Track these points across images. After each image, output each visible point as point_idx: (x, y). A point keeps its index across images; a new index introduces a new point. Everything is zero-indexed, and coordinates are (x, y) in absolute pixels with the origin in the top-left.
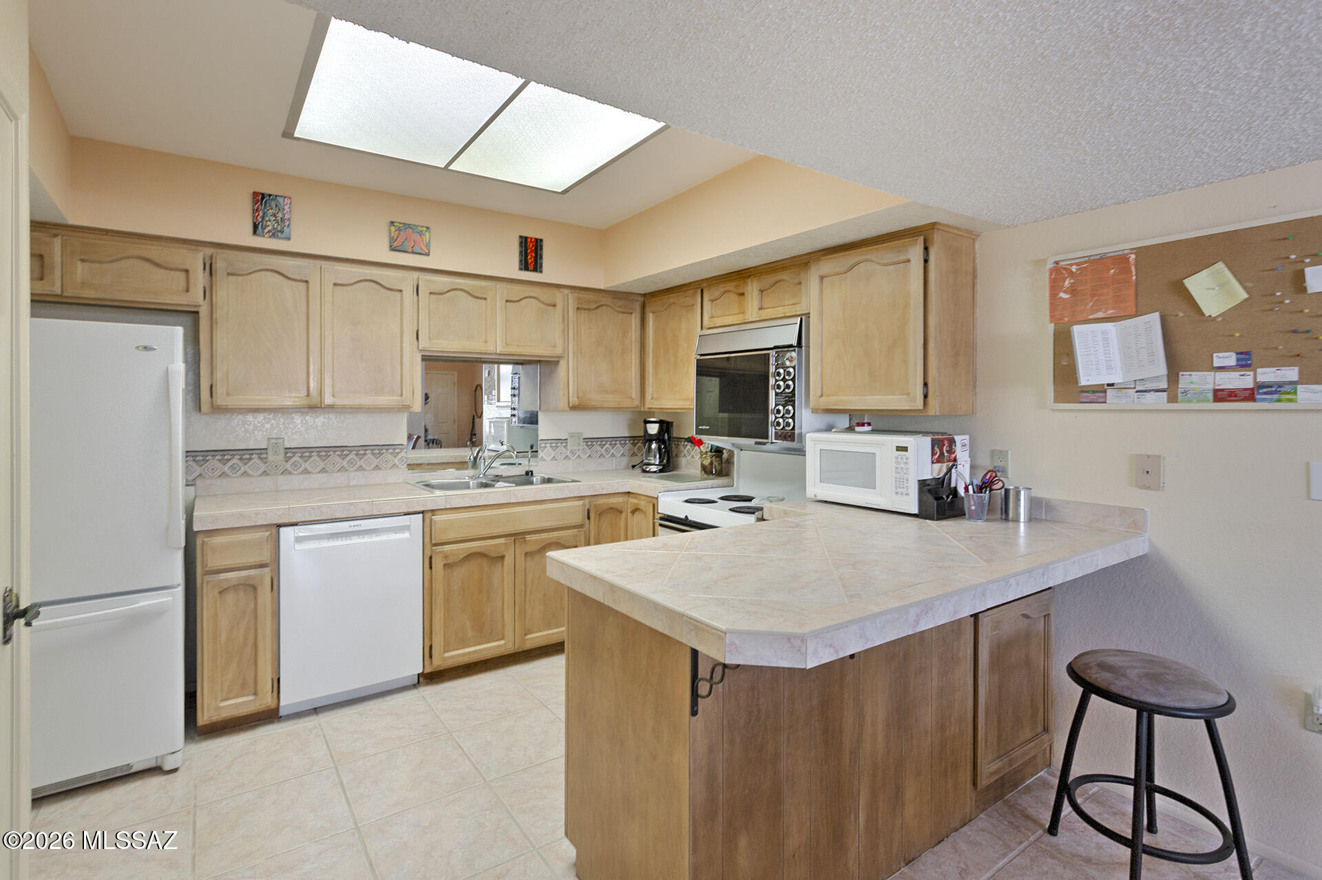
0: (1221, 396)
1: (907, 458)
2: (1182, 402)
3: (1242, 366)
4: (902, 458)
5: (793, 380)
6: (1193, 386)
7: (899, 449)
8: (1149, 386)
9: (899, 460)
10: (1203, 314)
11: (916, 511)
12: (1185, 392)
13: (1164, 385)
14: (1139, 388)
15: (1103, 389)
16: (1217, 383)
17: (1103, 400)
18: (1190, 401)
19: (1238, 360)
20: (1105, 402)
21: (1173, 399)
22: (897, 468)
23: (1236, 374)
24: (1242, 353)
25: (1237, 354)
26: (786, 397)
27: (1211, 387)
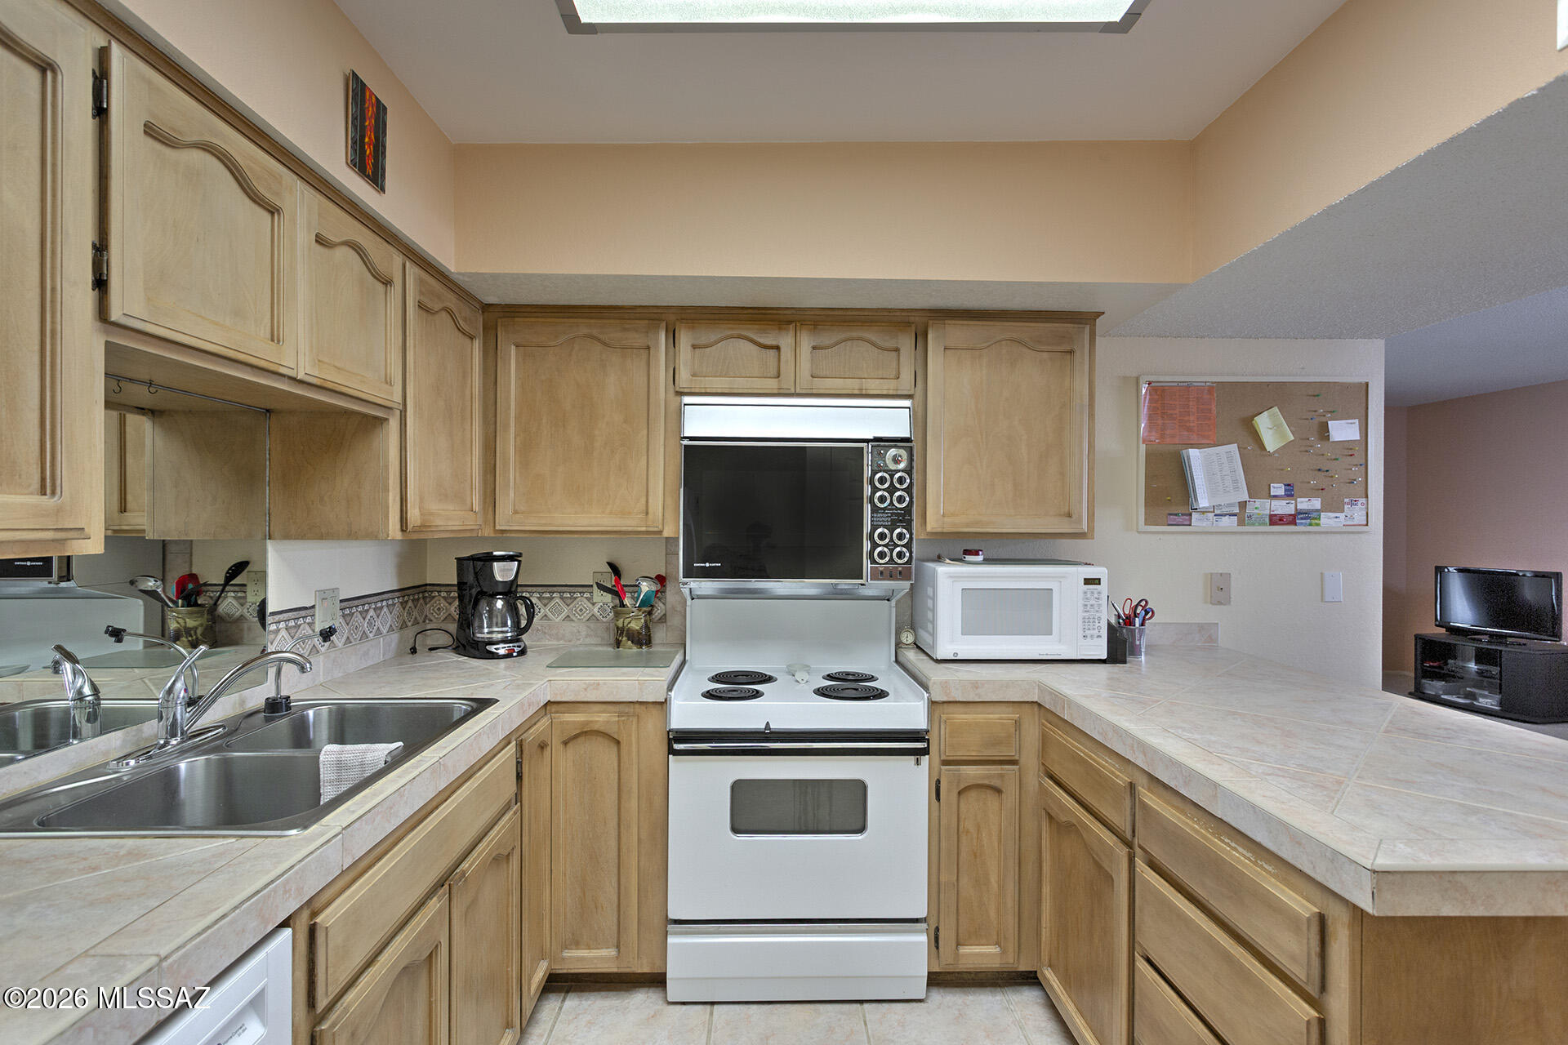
0: (1275, 520)
1: (1099, 593)
2: (1249, 525)
3: (1288, 496)
4: (1093, 593)
5: (909, 490)
6: (1256, 511)
7: (1088, 581)
8: (1225, 510)
9: (1089, 596)
10: (1265, 449)
11: (1104, 656)
12: (1250, 516)
13: (1237, 510)
14: (1217, 512)
15: (1187, 512)
16: (1272, 509)
17: (1188, 523)
18: (1253, 524)
19: (1285, 490)
20: (1190, 525)
21: (1241, 523)
22: (1086, 605)
23: (1284, 502)
24: (1289, 485)
25: (1285, 485)
26: (896, 514)
27: (1267, 512)
